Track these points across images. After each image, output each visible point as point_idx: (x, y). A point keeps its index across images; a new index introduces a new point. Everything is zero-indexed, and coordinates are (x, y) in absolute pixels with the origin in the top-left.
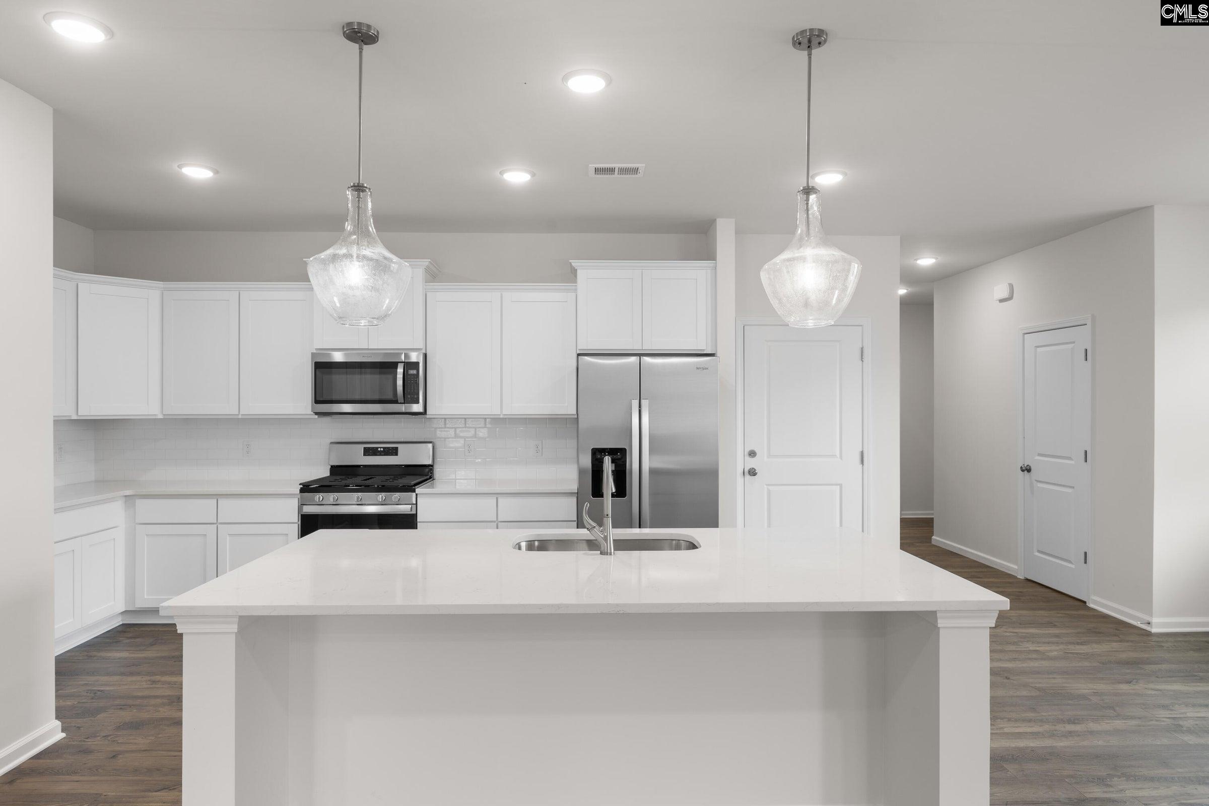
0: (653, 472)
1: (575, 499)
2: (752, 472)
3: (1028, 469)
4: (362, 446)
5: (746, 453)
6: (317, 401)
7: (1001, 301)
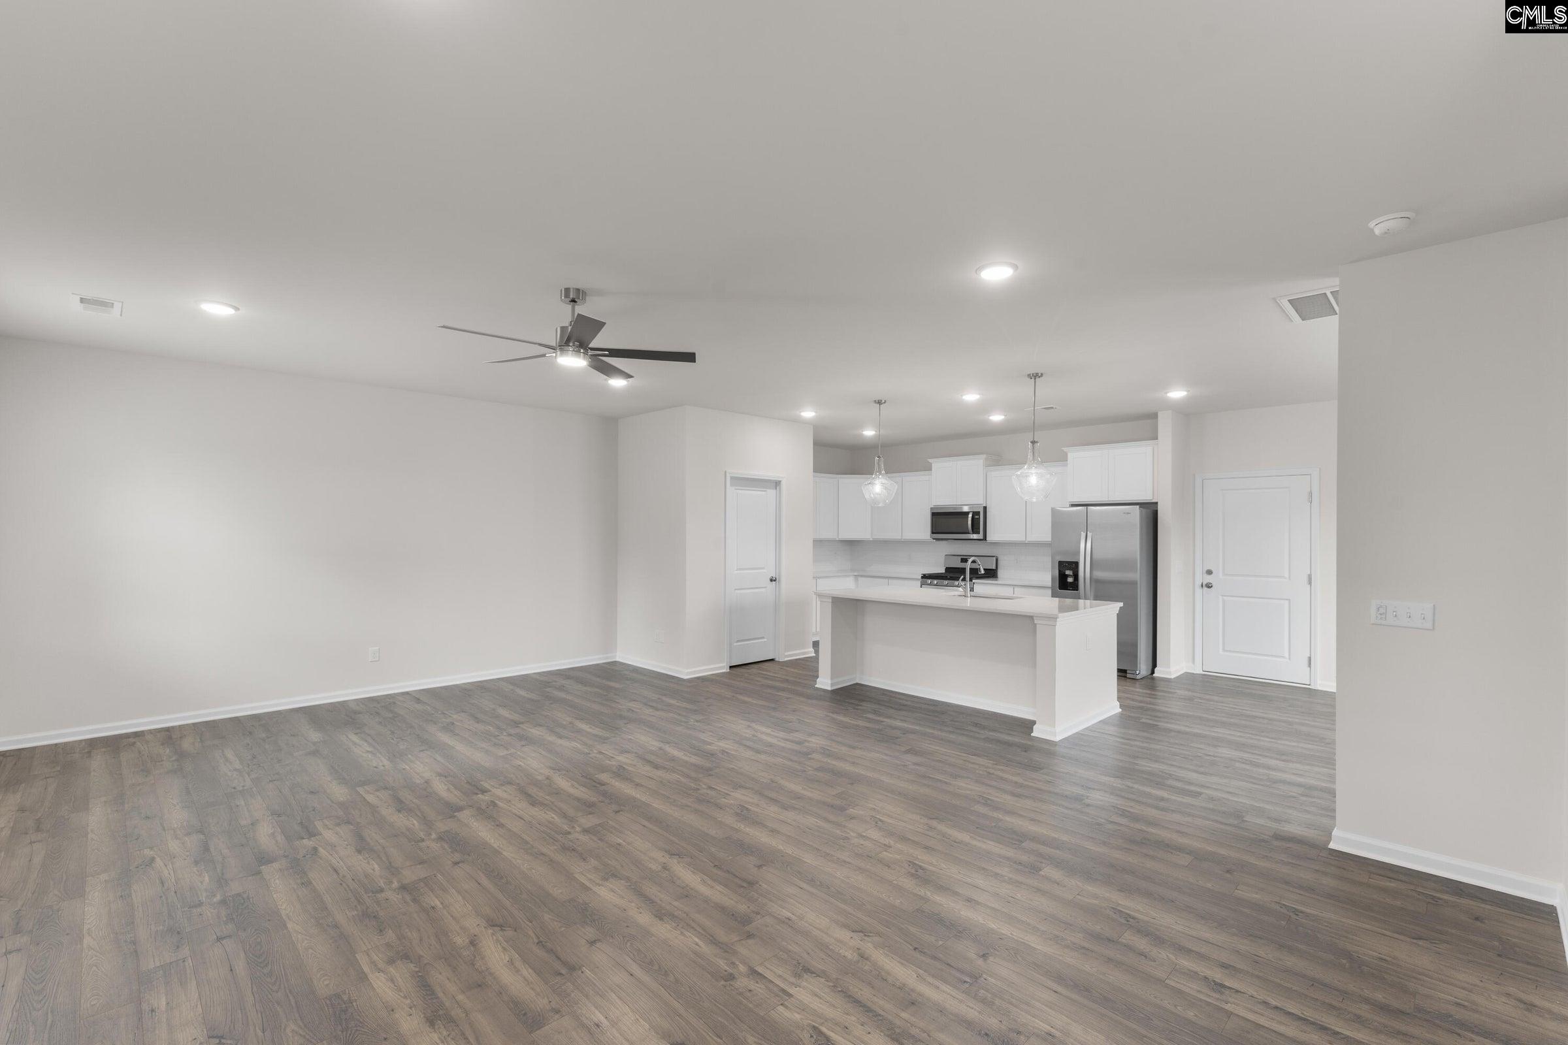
2: (1209, 586)
4: (960, 557)
5: (1205, 572)
6: (933, 533)
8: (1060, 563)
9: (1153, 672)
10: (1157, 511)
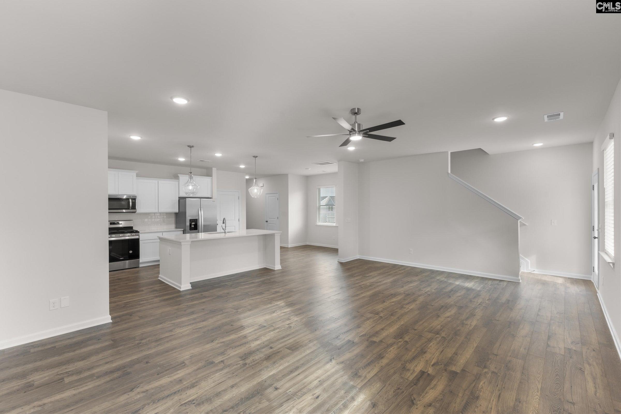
0: (204, 226)
1: (183, 232)
3: (267, 222)
6: (109, 209)
7: (261, 187)
8: (190, 220)
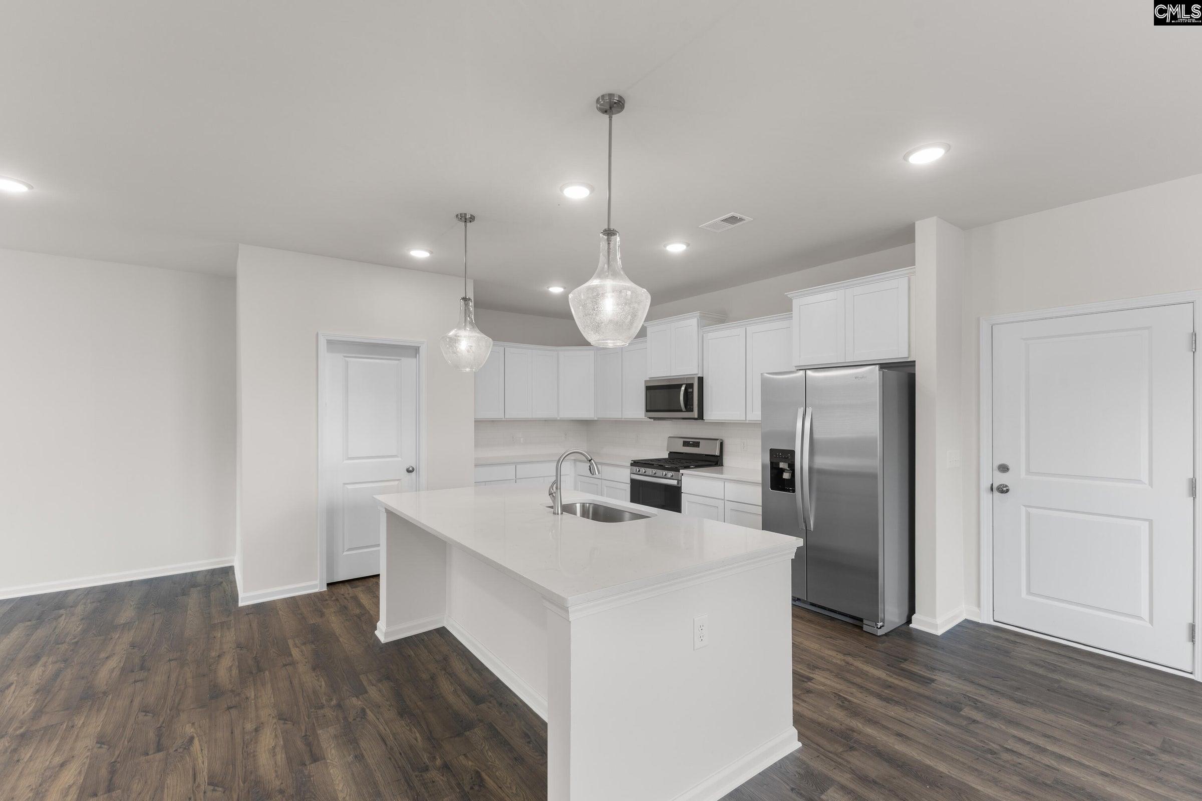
2: (1003, 490)
4: (681, 441)
5: (996, 467)
6: (647, 411)
8: (773, 452)
9: (909, 621)
10: (914, 374)
